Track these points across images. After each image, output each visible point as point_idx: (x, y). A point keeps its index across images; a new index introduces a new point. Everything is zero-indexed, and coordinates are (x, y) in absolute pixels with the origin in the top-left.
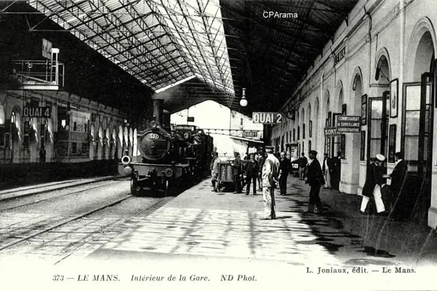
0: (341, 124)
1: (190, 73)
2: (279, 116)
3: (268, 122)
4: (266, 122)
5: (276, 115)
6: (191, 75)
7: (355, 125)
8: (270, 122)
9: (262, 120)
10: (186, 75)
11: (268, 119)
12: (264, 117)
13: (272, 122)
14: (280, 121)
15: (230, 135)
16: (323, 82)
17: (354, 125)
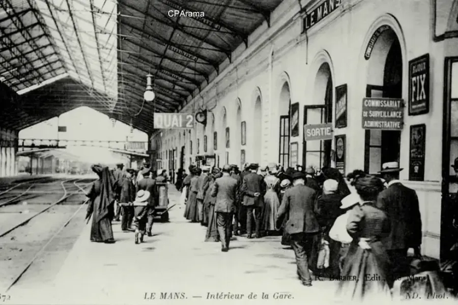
0: (368, 114)
1: (62, 70)
2: (190, 118)
3: (175, 126)
4: (173, 126)
5: (186, 117)
6: (62, 72)
7: (394, 114)
8: (177, 126)
9: (168, 123)
10: (55, 73)
11: (175, 122)
12: (170, 120)
13: (181, 126)
14: (190, 124)
15: (109, 147)
16: (272, 62)
17: (392, 116)
